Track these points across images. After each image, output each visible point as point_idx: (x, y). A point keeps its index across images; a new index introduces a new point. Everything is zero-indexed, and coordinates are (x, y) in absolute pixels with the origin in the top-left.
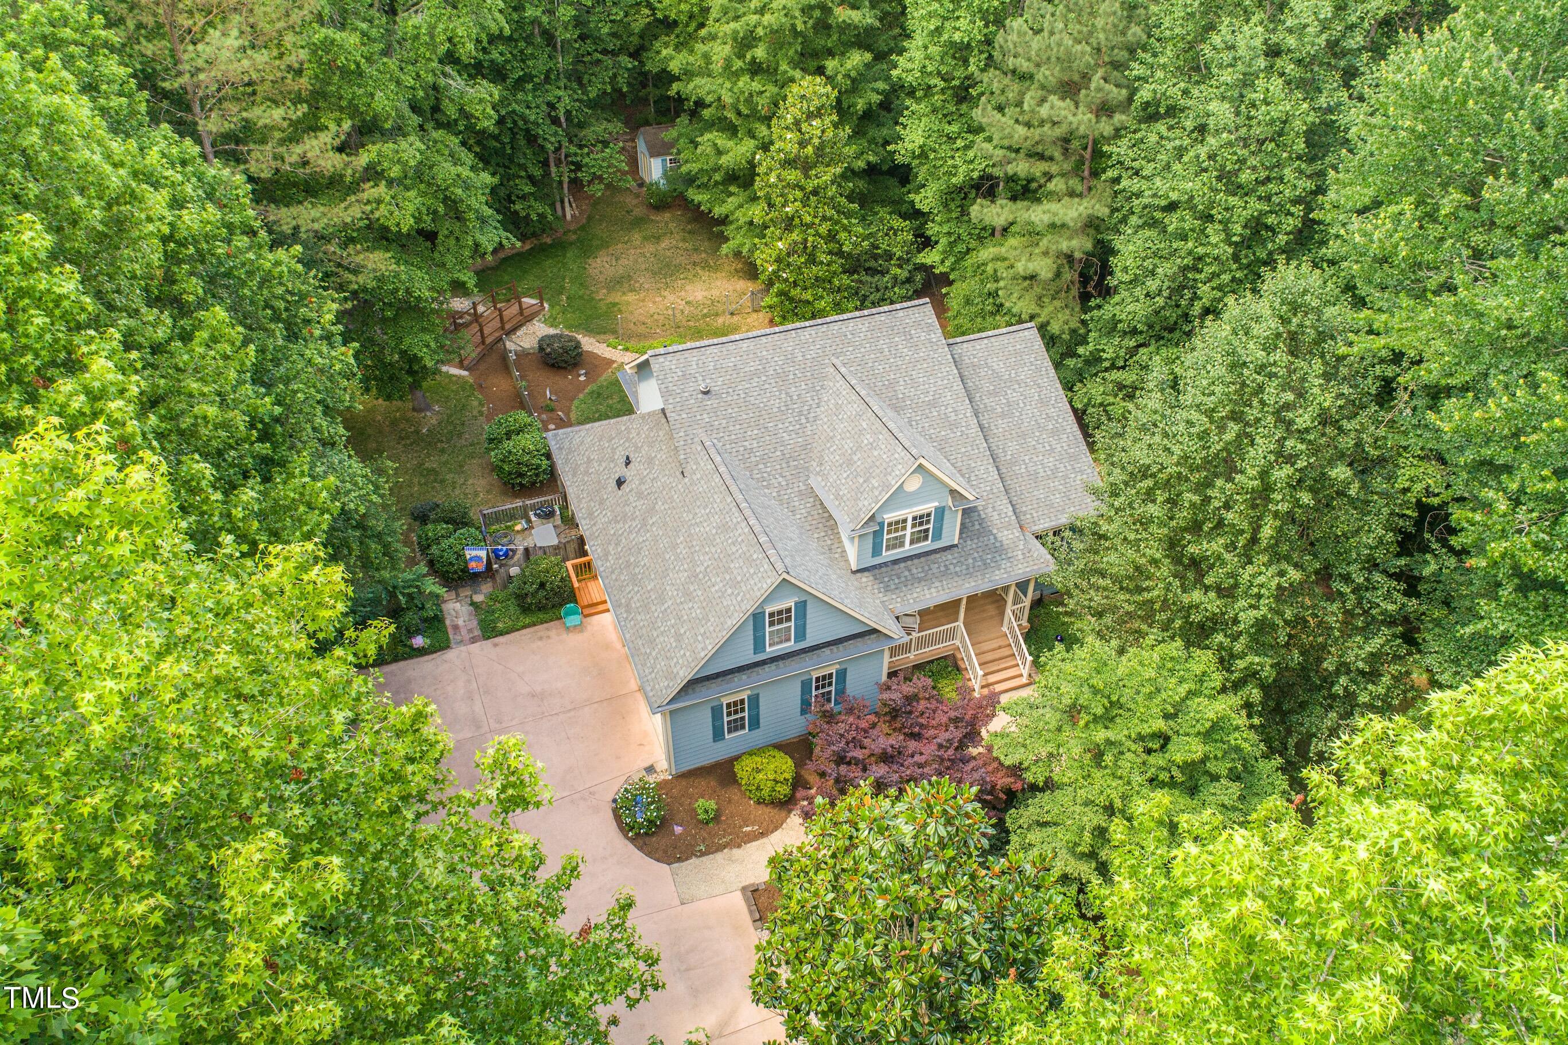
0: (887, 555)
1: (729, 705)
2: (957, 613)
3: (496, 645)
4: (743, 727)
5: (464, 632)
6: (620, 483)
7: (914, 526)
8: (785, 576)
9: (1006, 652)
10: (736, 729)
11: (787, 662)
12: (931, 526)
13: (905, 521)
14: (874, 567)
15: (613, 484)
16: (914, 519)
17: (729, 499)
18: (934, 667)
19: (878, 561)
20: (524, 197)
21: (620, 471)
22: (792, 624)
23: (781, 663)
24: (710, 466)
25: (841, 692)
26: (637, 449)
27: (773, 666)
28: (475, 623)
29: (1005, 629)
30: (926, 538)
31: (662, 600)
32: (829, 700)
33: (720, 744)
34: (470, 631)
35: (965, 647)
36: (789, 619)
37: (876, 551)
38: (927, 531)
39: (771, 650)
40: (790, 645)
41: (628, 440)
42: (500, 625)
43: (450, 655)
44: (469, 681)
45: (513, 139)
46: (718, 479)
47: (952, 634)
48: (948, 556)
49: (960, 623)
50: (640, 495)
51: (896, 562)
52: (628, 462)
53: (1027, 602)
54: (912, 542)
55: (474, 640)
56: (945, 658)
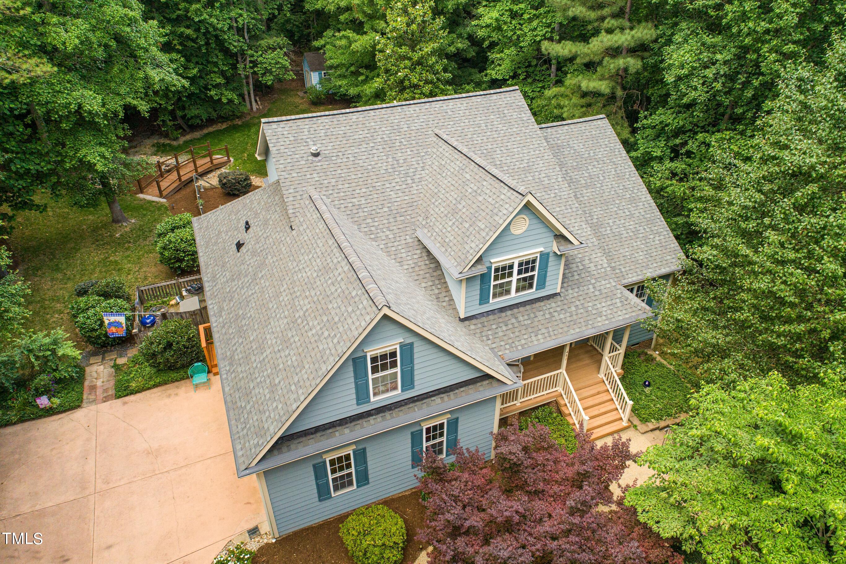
0: (495, 303)
1: (332, 462)
2: (561, 361)
3: (125, 403)
4: (350, 483)
5: (99, 392)
6: (239, 246)
7: (519, 272)
8: (386, 311)
9: (605, 397)
10: (343, 486)
11: (395, 412)
12: (536, 273)
13: (511, 267)
14: (482, 314)
15: (234, 248)
16: (520, 265)
17: (331, 242)
18: (539, 413)
19: (486, 308)
20: (217, 86)
21: (242, 236)
22: (398, 369)
23: (387, 414)
24: (316, 215)
25: (453, 444)
26: (256, 214)
27: (379, 418)
28: (112, 383)
29: (601, 376)
30: (531, 286)
31: (261, 348)
32: (441, 452)
33: (327, 503)
34: (106, 391)
35: (568, 392)
36: (394, 364)
37: (484, 299)
38: (532, 277)
39: (376, 401)
40: (397, 395)
41: (251, 209)
42: (133, 385)
43: (78, 414)
44: (88, 440)
45: (207, 44)
46: (321, 225)
47: (554, 382)
48: (552, 304)
49: (563, 370)
50: (254, 253)
51: (502, 310)
52: (247, 227)
53: (622, 350)
54: (518, 290)
55: (106, 399)
56: (548, 404)
